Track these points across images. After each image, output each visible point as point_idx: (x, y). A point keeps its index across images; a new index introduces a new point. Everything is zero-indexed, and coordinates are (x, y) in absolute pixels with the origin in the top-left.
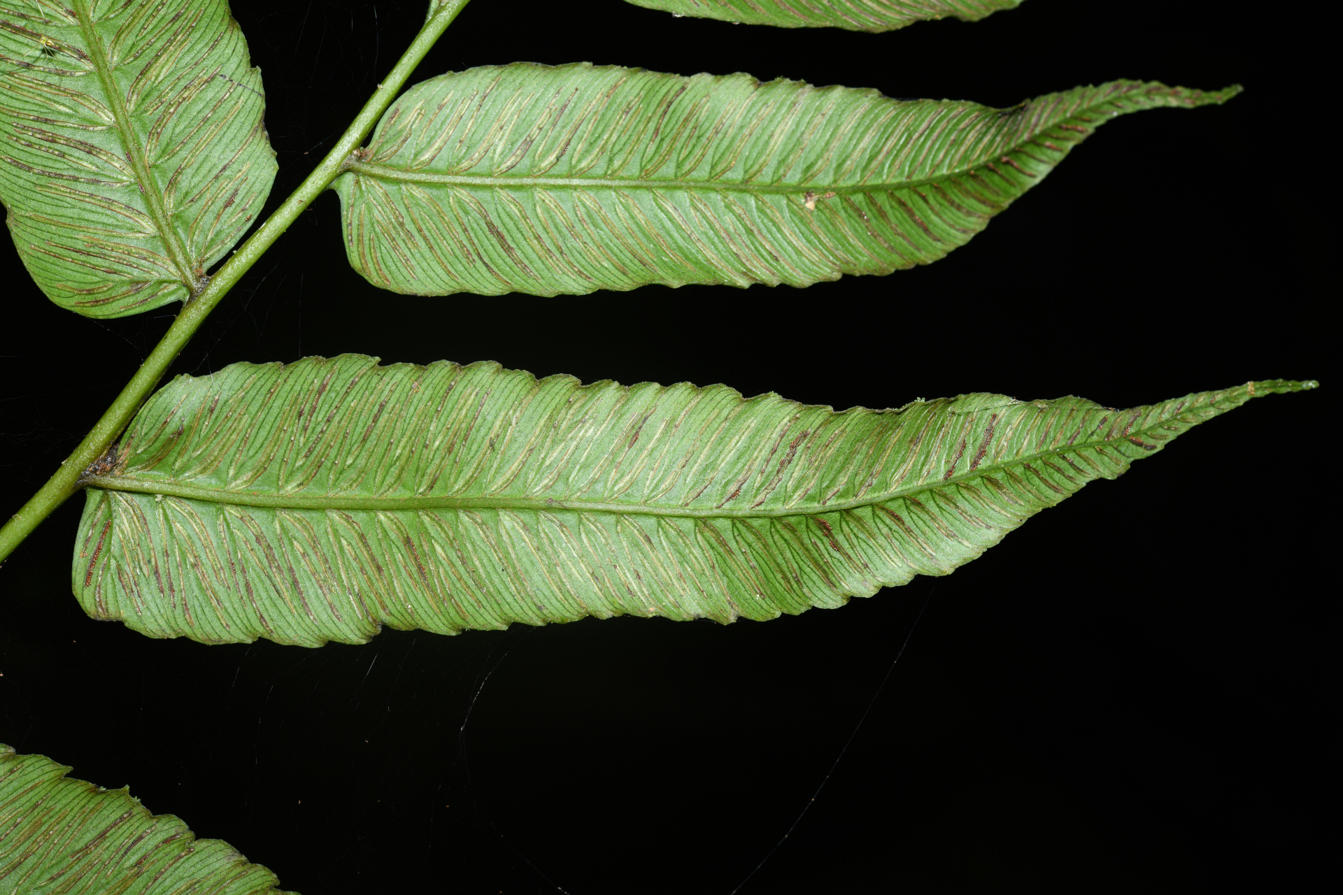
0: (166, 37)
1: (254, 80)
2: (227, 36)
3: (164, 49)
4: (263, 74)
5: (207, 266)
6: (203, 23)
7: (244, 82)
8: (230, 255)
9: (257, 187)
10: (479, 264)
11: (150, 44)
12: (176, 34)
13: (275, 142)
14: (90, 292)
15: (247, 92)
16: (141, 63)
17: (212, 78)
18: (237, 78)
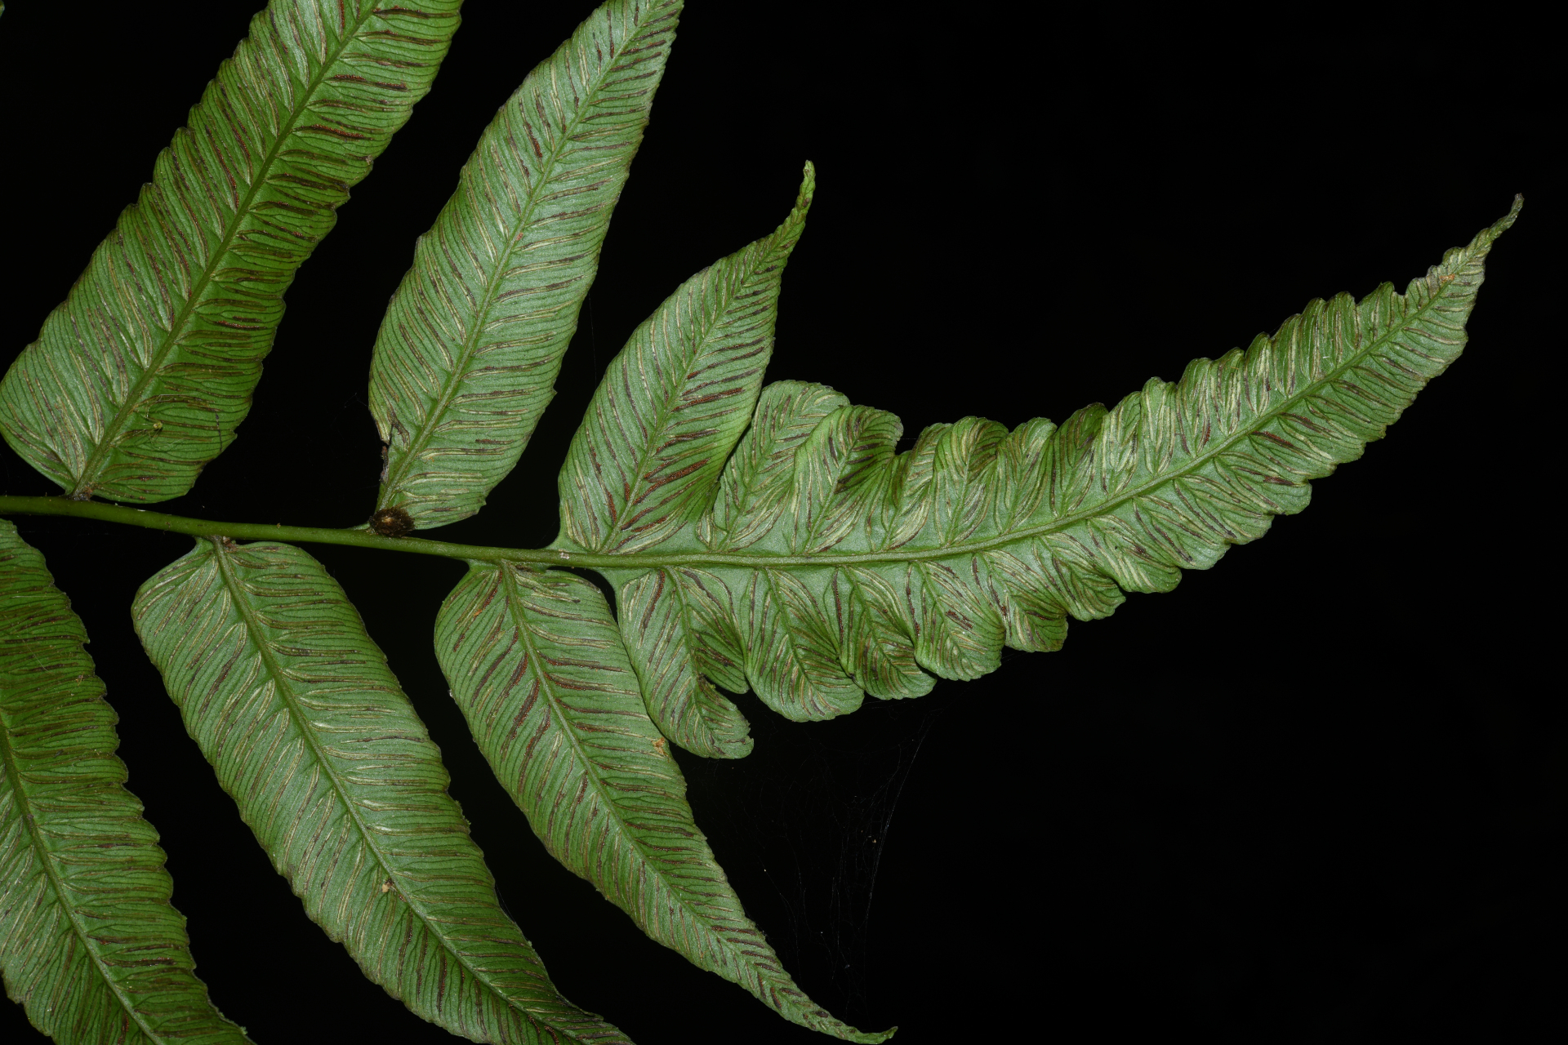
0: (215, 362)
1: (228, 439)
2: (242, 401)
3: (206, 366)
4: (234, 442)
5: (96, 492)
6: (236, 380)
7: (223, 433)
8: (112, 502)
9: (163, 490)
10: (192, 672)
11: (204, 355)
12: (219, 368)
13: (200, 480)
15: (218, 440)
16: (192, 359)
17: (210, 410)
18: (221, 426)
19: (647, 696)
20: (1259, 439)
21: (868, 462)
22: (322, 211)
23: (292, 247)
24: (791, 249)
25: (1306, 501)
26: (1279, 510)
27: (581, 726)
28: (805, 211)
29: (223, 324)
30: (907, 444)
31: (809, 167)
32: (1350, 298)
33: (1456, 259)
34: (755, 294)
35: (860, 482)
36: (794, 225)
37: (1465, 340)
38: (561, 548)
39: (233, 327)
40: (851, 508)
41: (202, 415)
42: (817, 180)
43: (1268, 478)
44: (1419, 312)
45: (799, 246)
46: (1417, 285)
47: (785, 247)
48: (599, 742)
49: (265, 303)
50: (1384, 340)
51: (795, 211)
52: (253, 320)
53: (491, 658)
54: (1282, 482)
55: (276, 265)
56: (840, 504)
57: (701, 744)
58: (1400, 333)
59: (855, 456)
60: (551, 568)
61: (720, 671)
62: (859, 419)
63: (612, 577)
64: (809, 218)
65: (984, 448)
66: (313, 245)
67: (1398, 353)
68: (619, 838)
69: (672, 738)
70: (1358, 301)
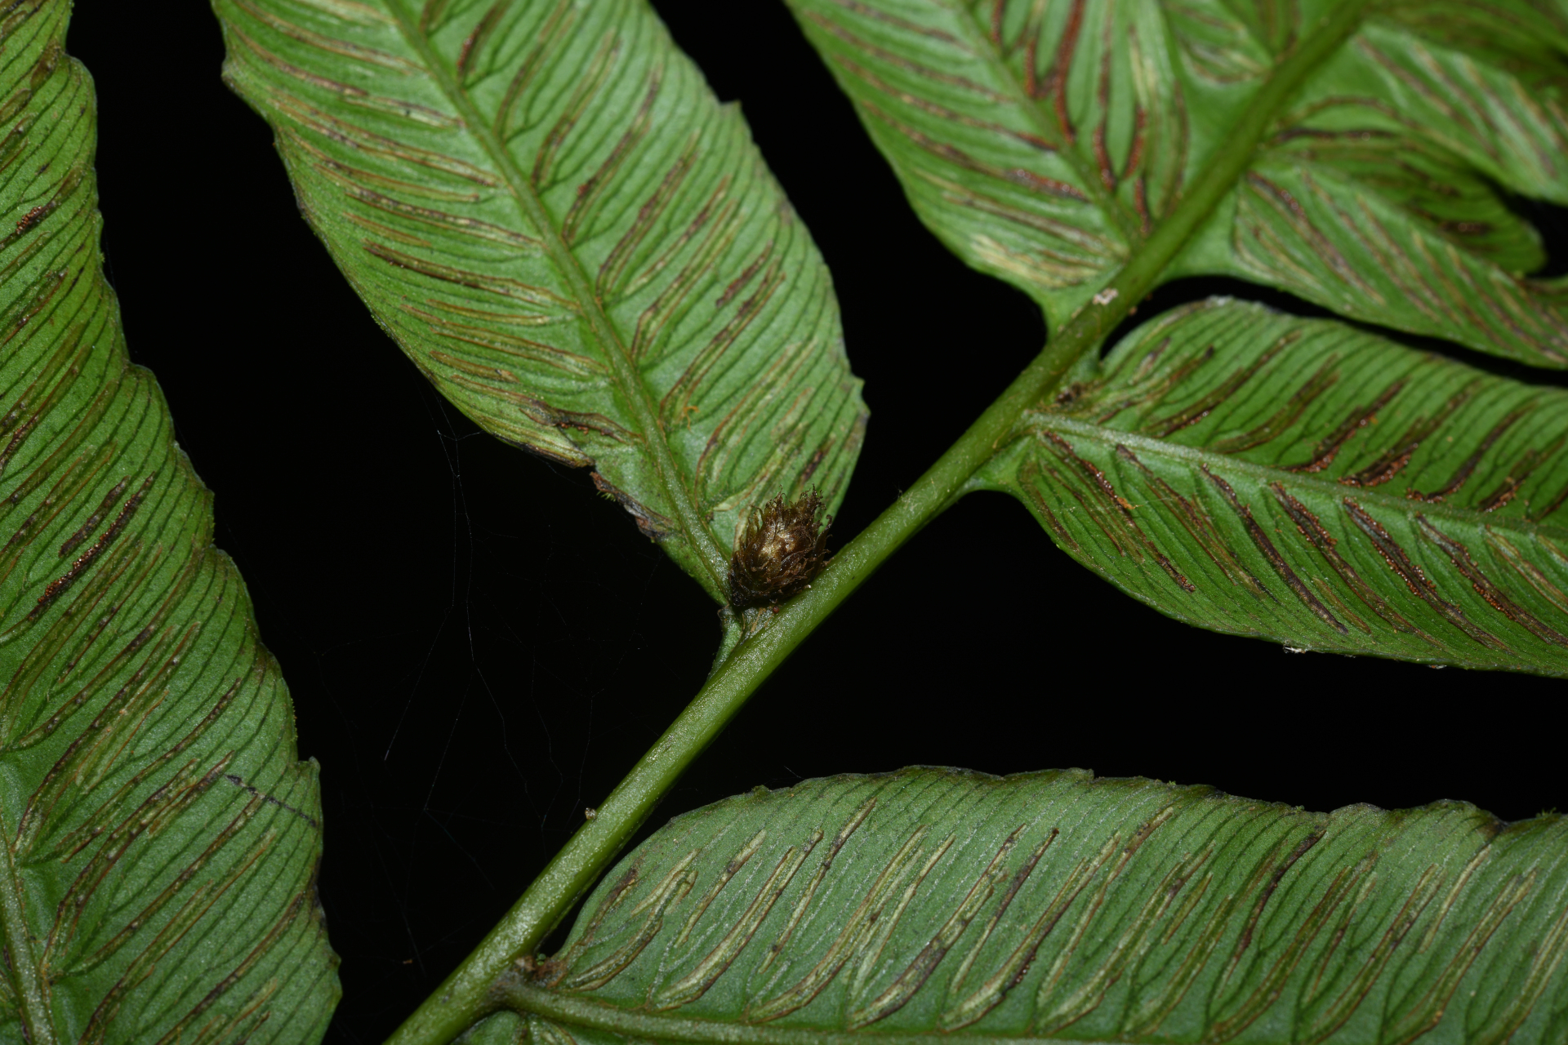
0: (114, 685)
1: (305, 789)
2: (250, 688)
3: (107, 714)
4: (323, 776)
6: (196, 659)
7: (279, 795)
11: (78, 702)
12: (135, 681)
13: (338, 933)
15: (285, 816)
16: (57, 745)
17: (209, 783)
18: (265, 782)
22: (38, 100)
23: (40, 261)
29: (56, 592)
39: (77, 574)
41: (198, 815)
49: (101, 433)
52: (111, 499)
55: (46, 336)
66: (87, 192)
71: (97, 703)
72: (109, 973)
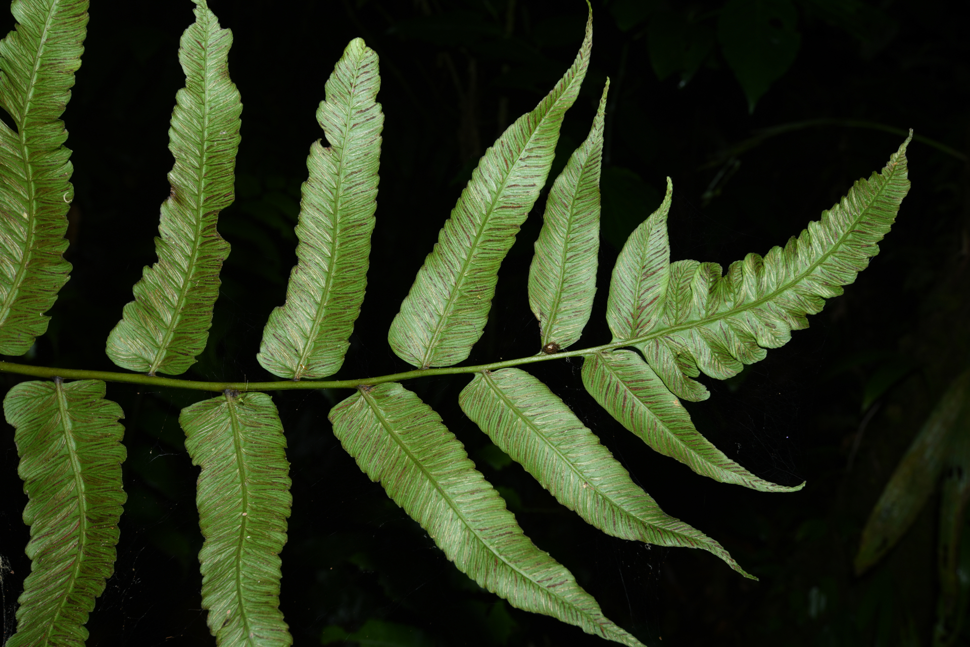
0: (470, 306)
1: (480, 334)
3: (467, 309)
5: (431, 365)
6: (480, 311)
8: (438, 368)
9: (458, 359)
10: (488, 421)
11: (465, 305)
12: (473, 308)
13: (472, 352)
14: (399, 346)
16: (460, 307)
17: (471, 325)
18: (477, 329)
19: (667, 385)
20: (854, 233)
21: (716, 281)
22: (509, 238)
23: (497, 255)
24: (668, 211)
25: (878, 250)
26: (870, 256)
27: (647, 402)
28: (671, 195)
29: (472, 291)
30: (725, 272)
31: (669, 179)
32: (864, 179)
33: (895, 156)
34: (658, 231)
35: (715, 289)
36: (666, 203)
37: (910, 182)
38: (616, 341)
39: (475, 291)
40: (717, 297)
41: (468, 327)
42: (673, 183)
43: (862, 246)
44: (890, 178)
45: (671, 209)
46: (885, 170)
47: (665, 211)
48: (655, 407)
49: (489, 279)
50: (882, 189)
51: (666, 197)
52: (485, 286)
53: (606, 386)
54: (868, 246)
55: (491, 263)
56: (713, 297)
57: (691, 397)
58: (886, 186)
59: (711, 280)
60: (615, 350)
61: (687, 370)
62: (707, 267)
63: (638, 346)
64: (673, 198)
65: (757, 264)
66: (506, 252)
67: (888, 193)
68: (675, 439)
69: (681, 397)
70: (867, 180)
71: (467, 307)
72: (447, 336)
